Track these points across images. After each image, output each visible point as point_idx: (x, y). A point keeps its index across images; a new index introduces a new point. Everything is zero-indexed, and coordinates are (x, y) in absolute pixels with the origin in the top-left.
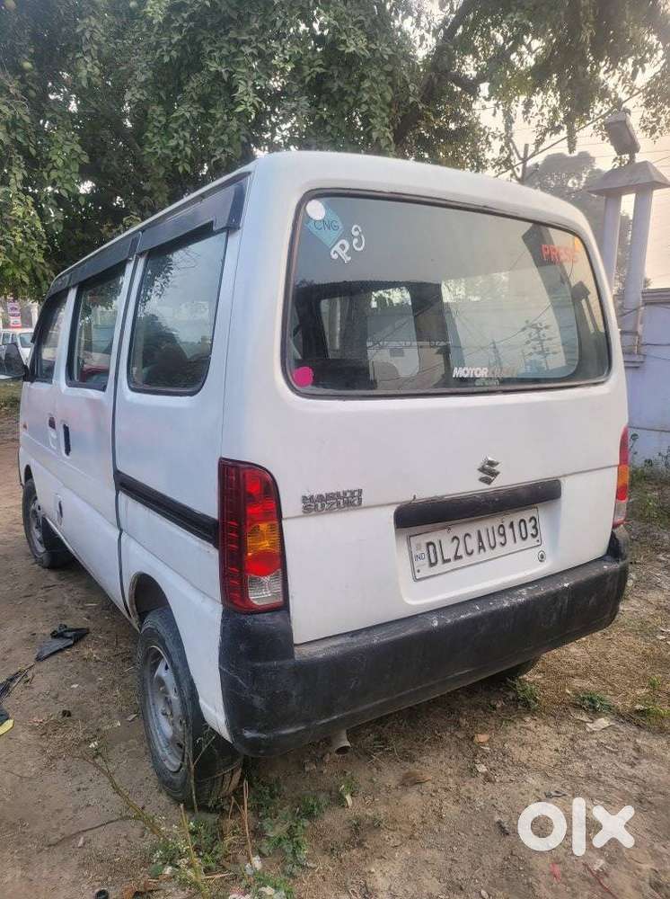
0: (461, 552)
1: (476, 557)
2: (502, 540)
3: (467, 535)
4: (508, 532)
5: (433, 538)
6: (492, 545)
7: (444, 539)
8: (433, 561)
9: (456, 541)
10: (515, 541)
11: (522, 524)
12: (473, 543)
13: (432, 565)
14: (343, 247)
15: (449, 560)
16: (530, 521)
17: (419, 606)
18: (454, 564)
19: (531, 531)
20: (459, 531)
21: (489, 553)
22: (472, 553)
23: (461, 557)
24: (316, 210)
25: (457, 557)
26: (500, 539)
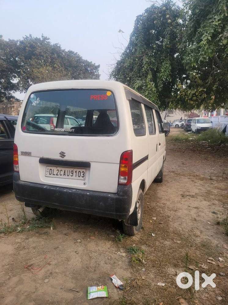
0: (59, 174)
1: (62, 176)
2: (72, 175)
3: (62, 170)
4: (74, 173)
5: (52, 168)
6: (68, 175)
7: (55, 169)
8: (50, 173)
9: (58, 171)
10: (76, 176)
11: (79, 173)
12: (62, 173)
13: (50, 174)
14: (35, 103)
15: (55, 175)
16: (82, 172)
17: (44, 182)
18: (56, 176)
19: (82, 175)
20: (59, 169)
21: (66, 177)
22: (61, 175)
23: (58, 175)
24: (32, 96)
25: (57, 175)
26: (71, 174)
